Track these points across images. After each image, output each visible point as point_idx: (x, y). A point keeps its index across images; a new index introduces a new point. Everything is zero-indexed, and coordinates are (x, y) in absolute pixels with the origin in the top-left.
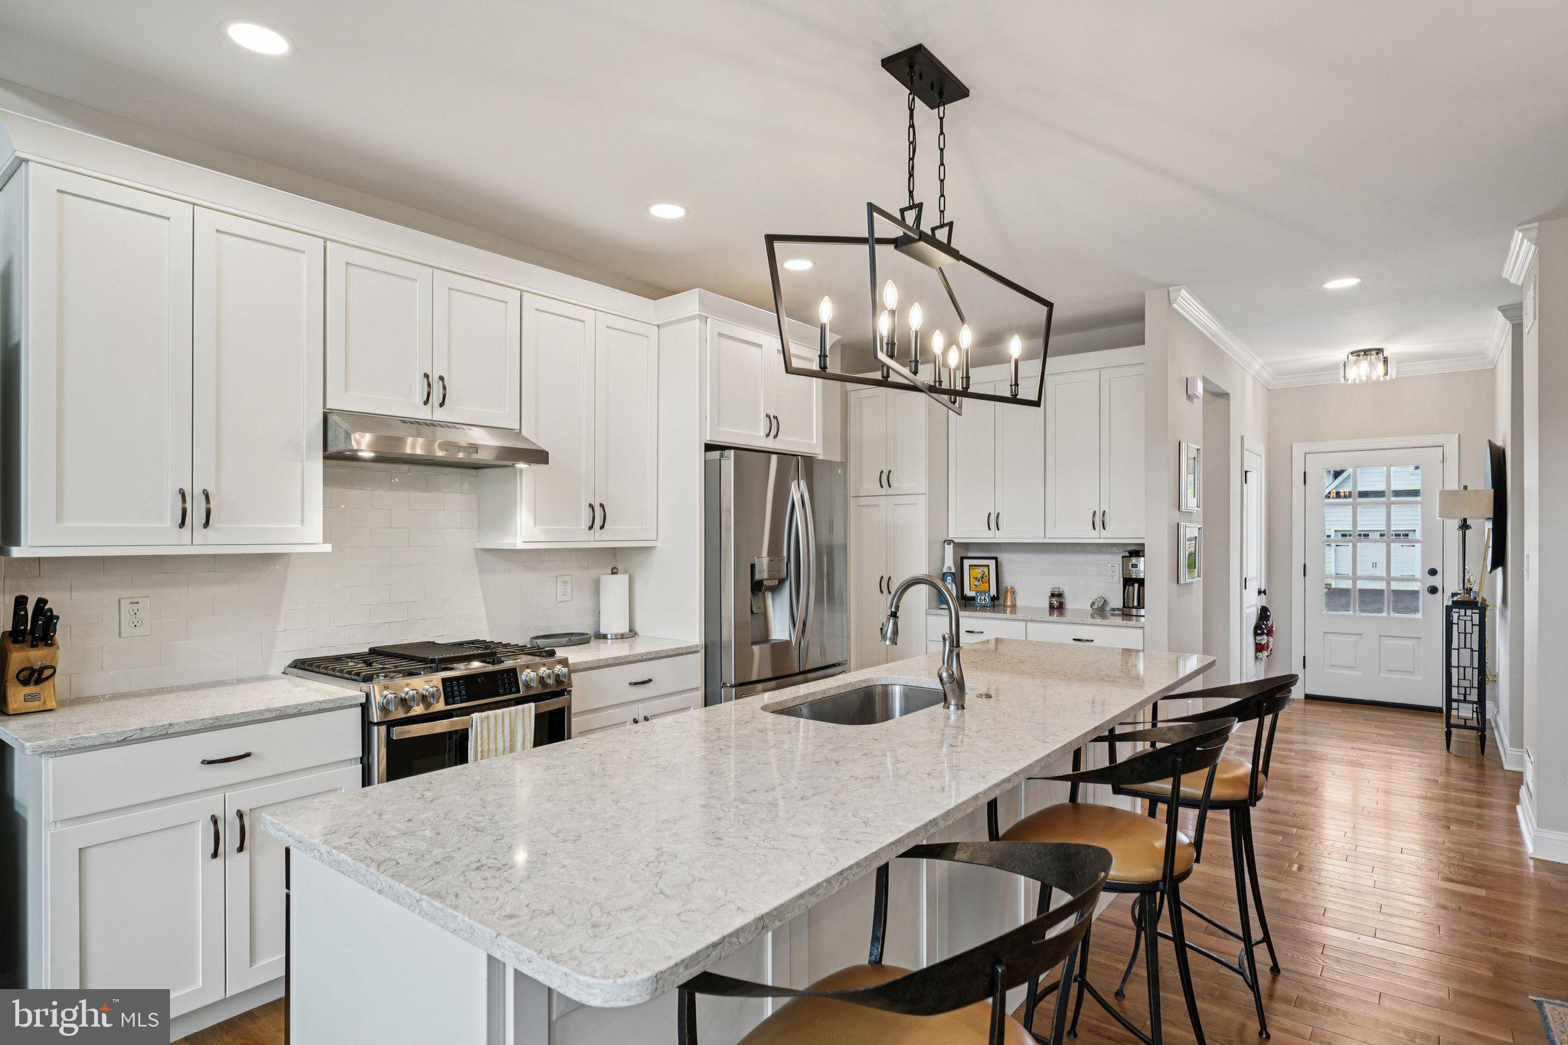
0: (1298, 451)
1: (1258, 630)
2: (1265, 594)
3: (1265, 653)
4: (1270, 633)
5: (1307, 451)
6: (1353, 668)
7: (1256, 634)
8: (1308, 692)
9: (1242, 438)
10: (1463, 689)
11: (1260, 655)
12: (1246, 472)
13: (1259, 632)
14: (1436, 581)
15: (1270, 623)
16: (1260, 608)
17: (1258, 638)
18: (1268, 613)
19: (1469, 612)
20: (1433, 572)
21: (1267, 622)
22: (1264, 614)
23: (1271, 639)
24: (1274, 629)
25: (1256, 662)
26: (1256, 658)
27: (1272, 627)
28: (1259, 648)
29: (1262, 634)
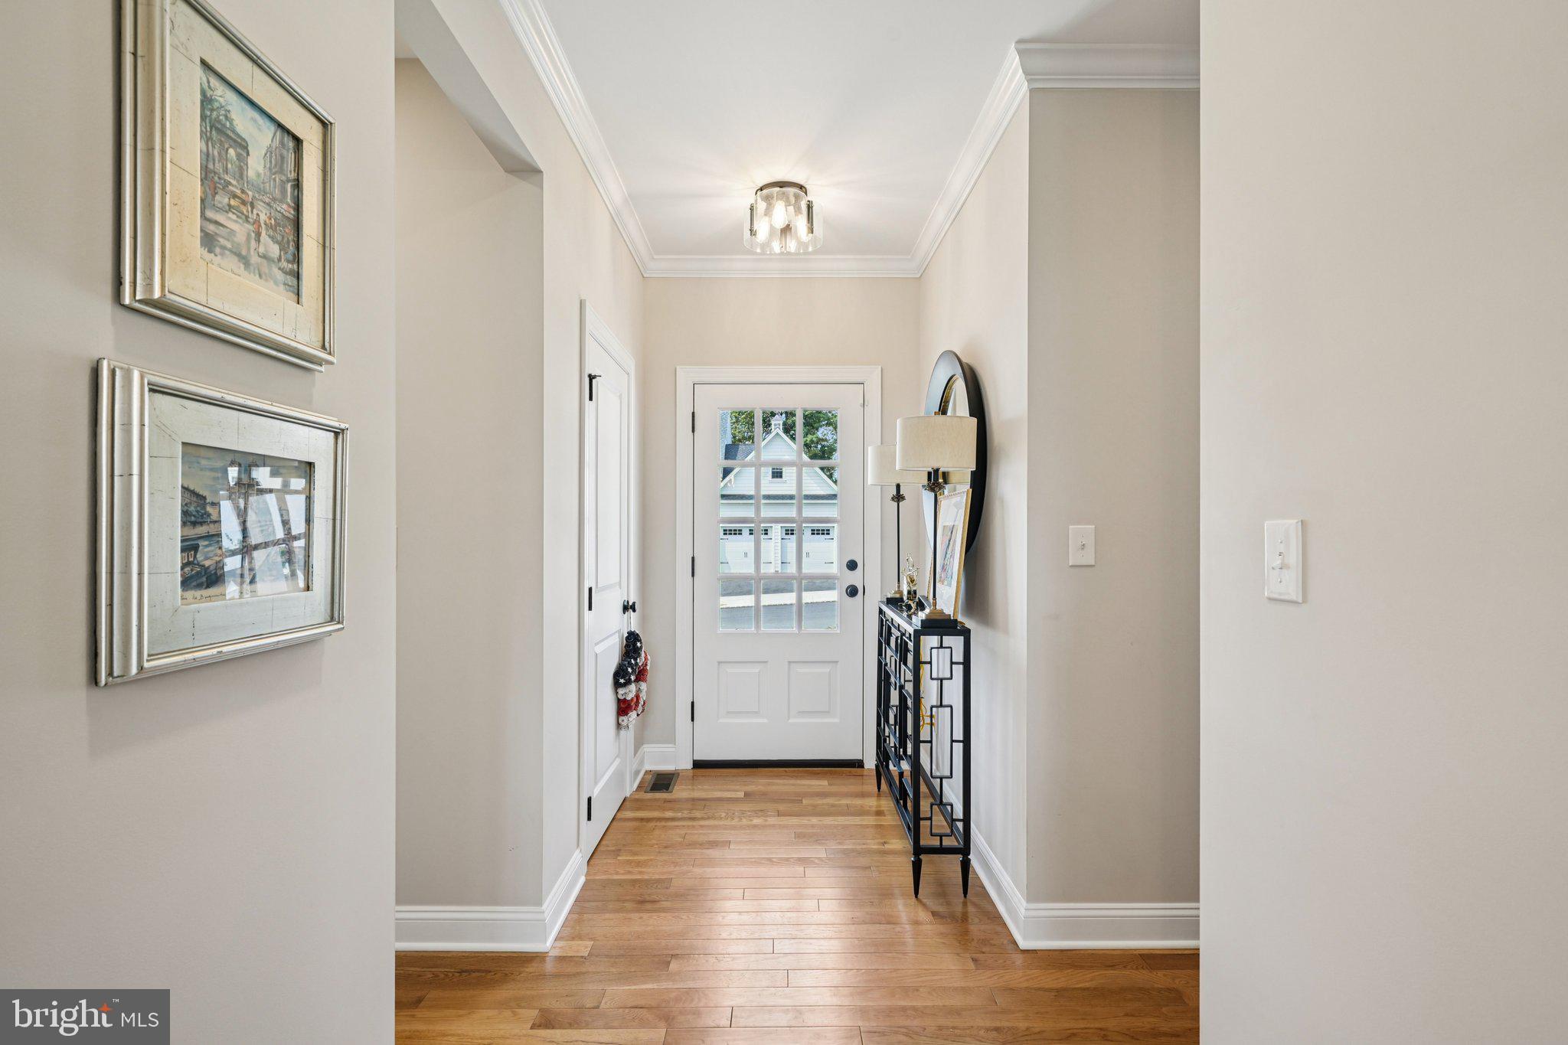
0: (685, 376)
1: (620, 677)
2: (634, 611)
3: (633, 714)
4: (641, 675)
5: (696, 380)
6: (756, 713)
7: (617, 685)
8: (697, 757)
9: (582, 304)
10: (939, 780)
11: (624, 720)
12: (591, 378)
13: (622, 681)
14: (854, 578)
15: (640, 661)
16: (626, 635)
17: (621, 691)
18: (639, 644)
19: (948, 640)
20: (852, 565)
21: (635, 659)
22: (632, 645)
23: (643, 686)
24: (648, 668)
25: (618, 734)
26: (619, 725)
27: (646, 665)
28: (624, 708)
29: (628, 682)
